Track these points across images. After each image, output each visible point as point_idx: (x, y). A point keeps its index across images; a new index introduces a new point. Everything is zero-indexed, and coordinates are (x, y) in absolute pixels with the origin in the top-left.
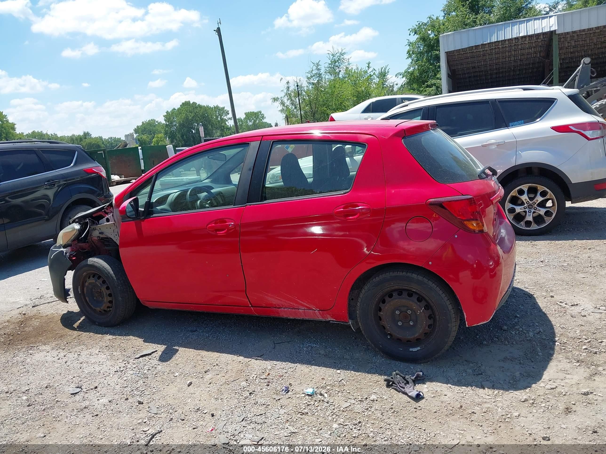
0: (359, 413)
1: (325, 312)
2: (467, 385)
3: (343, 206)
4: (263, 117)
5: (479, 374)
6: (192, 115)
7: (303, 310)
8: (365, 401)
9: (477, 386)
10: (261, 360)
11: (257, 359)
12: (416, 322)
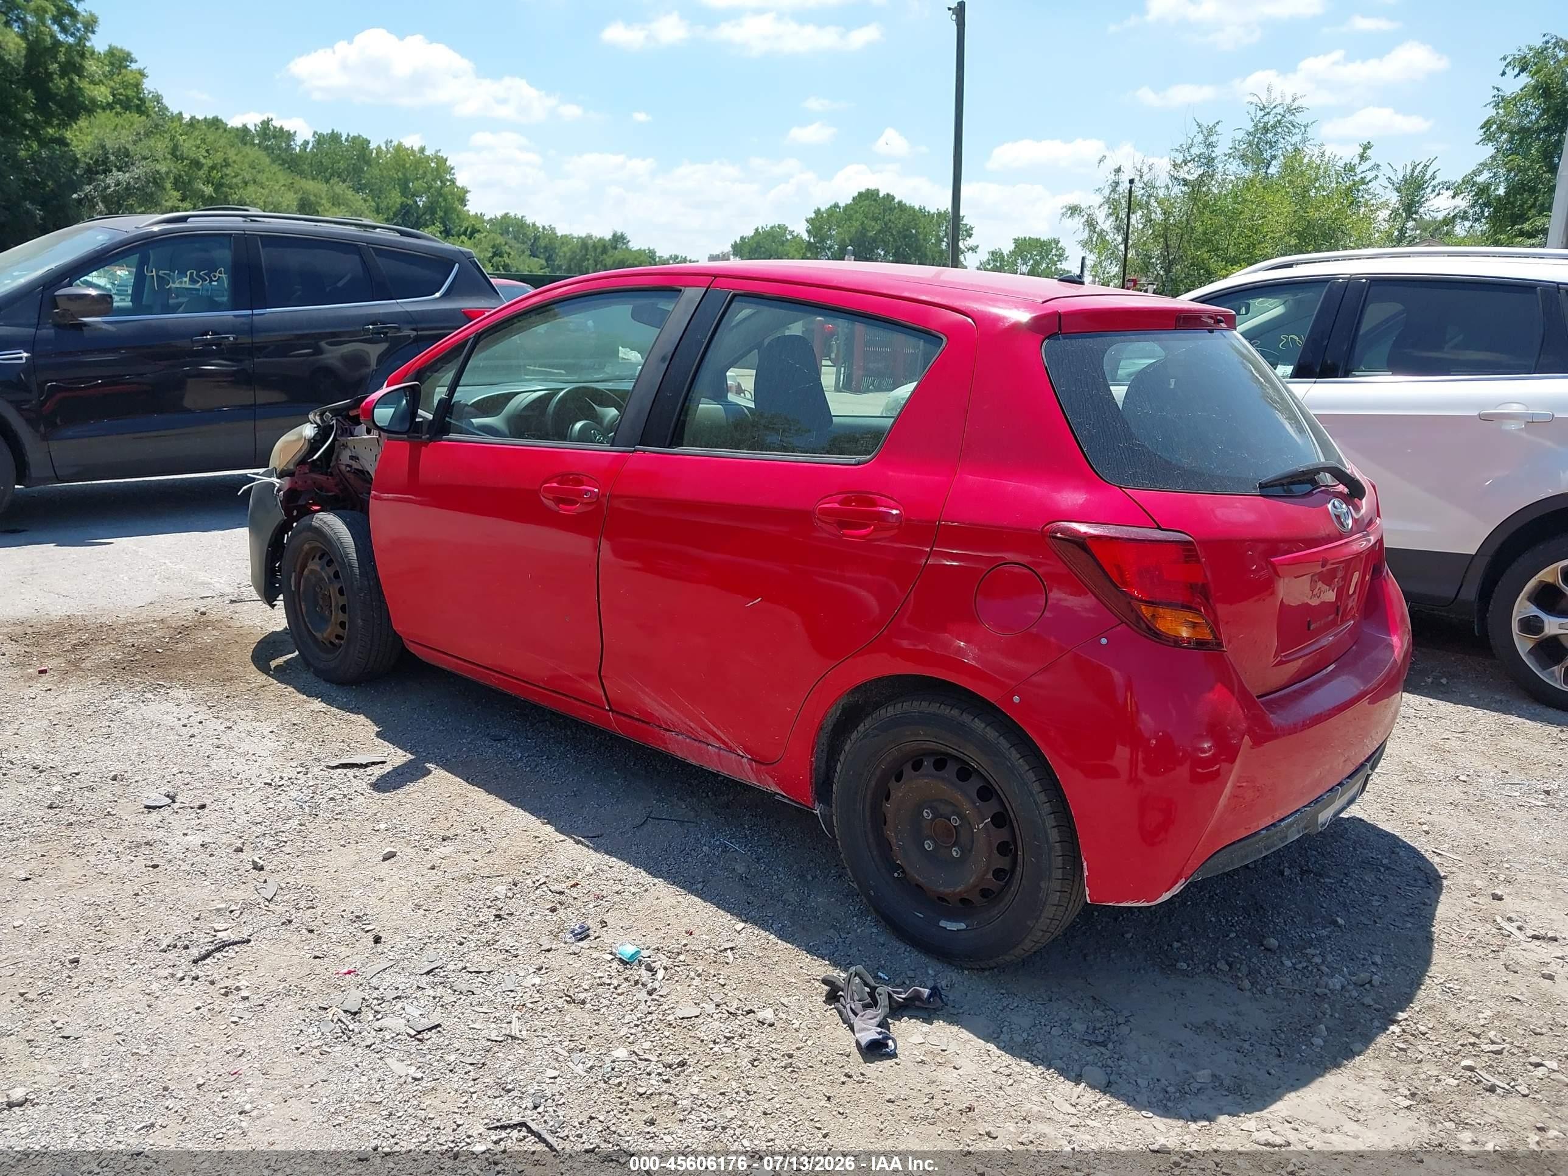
0: (702, 1041)
1: (763, 767)
2: (1034, 1060)
3: (841, 496)
4: (1061, 255)
5: (1098, 1044)
6: (878, 227)
7: (717, 750)
8: (740, 1017)
9: (1062, 1072)
10: (588, 846)
11: (578, 842)
12: (966, 852)
